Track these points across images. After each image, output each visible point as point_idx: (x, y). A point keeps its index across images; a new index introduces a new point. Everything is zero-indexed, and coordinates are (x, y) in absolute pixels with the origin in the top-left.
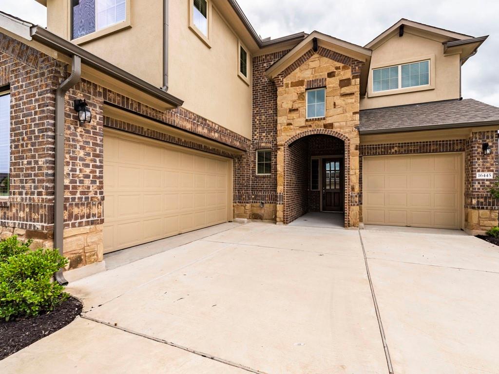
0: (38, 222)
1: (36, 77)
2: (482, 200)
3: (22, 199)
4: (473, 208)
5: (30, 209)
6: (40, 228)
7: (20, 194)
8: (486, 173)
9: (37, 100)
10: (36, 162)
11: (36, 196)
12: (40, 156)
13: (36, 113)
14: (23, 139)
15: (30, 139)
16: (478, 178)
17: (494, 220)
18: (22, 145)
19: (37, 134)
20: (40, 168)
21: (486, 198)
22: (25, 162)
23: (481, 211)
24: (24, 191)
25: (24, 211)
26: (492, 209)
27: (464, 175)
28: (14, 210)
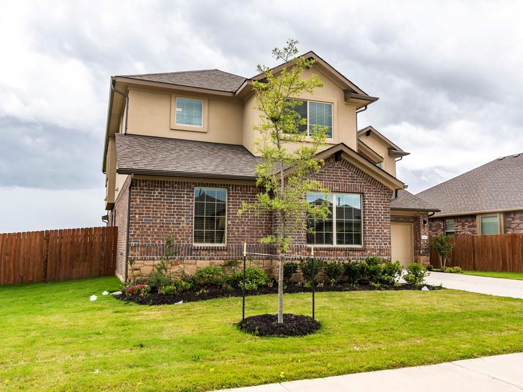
0: (384, 256)
1: (382, 194)
2: (424, 251)
3: (375, 247)
4: (421, 255)
5: (380, 251)
6: (386, 259)
7: (373, 244)
8: (425, 236)
9: (382, 205)
10: (383, 231)
11: (383, 245)
12: (384, 228)
13: (382, 210)
14: (374, 220)
15: (379, 220)
16: (422, 238)
17: (428, 261)
18: (374, 223)
19: (382, 219)
20: (385, 233)
21: (425, 249)
22: (376, 230)
23: (424, 257)
24: (375, 243)
25: (375, 252)
26: (428, 256)
27: (413, 237)
28: (369, 252)
